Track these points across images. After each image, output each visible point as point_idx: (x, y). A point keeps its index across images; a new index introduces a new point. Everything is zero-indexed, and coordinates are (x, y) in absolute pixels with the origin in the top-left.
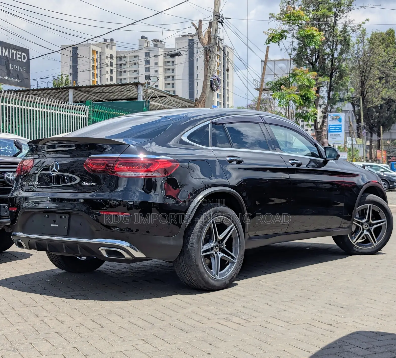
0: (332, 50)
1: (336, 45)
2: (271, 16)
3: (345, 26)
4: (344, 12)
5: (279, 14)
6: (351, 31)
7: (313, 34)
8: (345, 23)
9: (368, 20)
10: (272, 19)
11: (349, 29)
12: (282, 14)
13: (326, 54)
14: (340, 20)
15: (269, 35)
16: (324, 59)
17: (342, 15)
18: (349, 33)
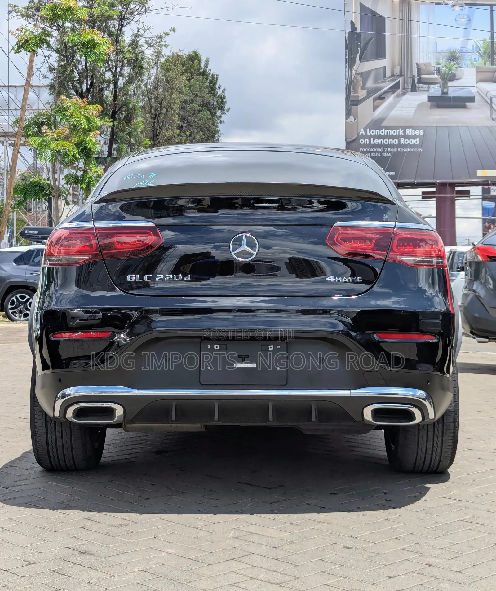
0: (114, 75)
1: (122, 67)
2: (11, 9)
3: (136, 36)
4: (135, 14)
5: (25, 8)
6: (146, 46)
7: (93, 40)
8: (137, 30)
9: (174, 30)
10: (14, 14)
11: (142, 41)
12: (32, 8)
13: (104, 81)
14: (128, 25)
15: (20, 37)
16: (102, 90)
17: (132, 18)
18: (142, 48)
